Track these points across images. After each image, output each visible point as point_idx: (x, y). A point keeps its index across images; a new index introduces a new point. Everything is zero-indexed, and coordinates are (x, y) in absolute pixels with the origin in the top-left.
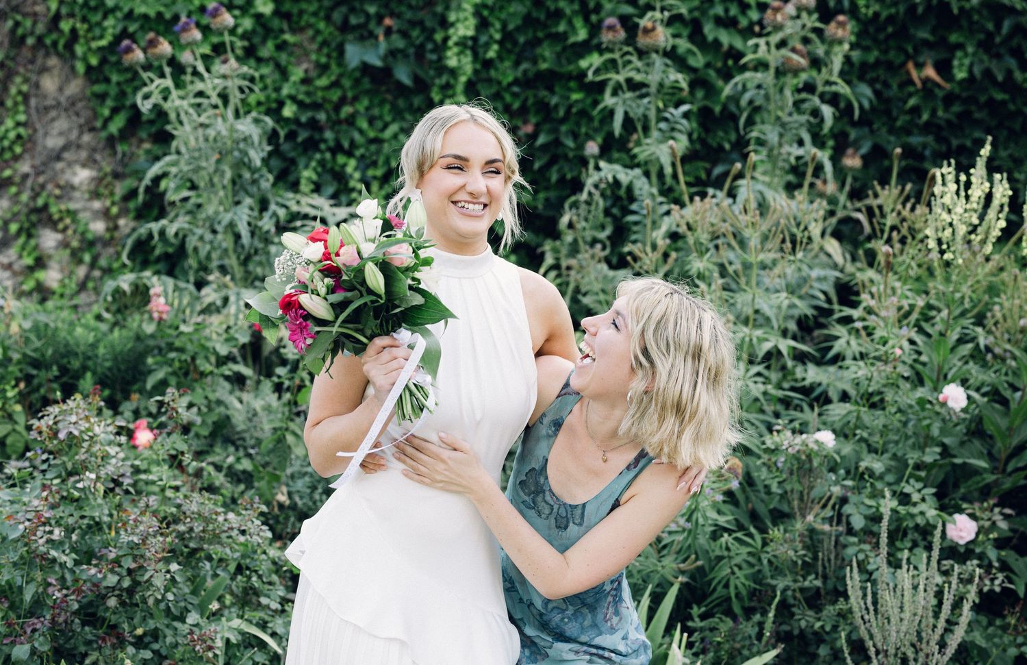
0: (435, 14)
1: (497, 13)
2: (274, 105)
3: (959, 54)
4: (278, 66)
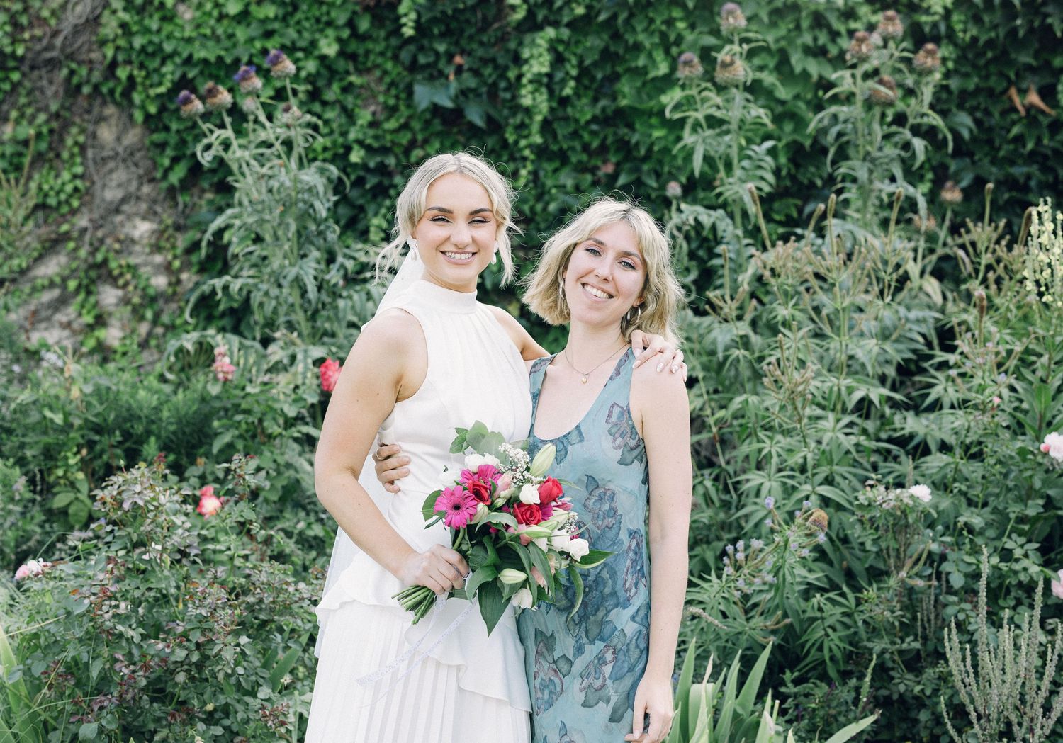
0: (508, 51)
1: (573, 48)
2: (341, 151)
4: (344, 109)
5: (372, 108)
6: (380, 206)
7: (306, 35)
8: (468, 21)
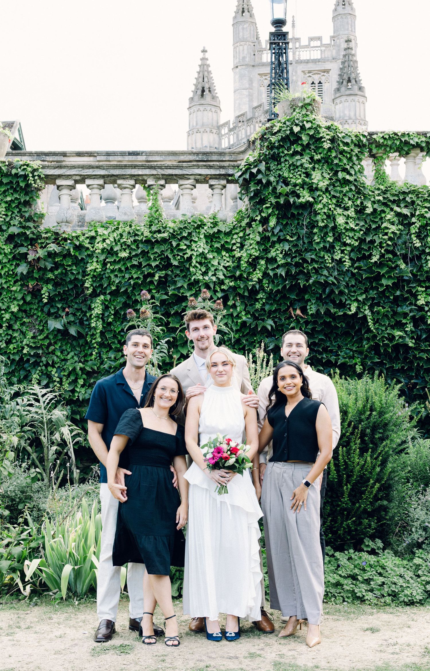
0: (86, 305)
1: (112, 303)
2: (20, 349)
3: (309, 304)
4: (22, 332)
5: (34, 331)
6: (36, 370)
7: (6, 304)
8: (70, 294)
